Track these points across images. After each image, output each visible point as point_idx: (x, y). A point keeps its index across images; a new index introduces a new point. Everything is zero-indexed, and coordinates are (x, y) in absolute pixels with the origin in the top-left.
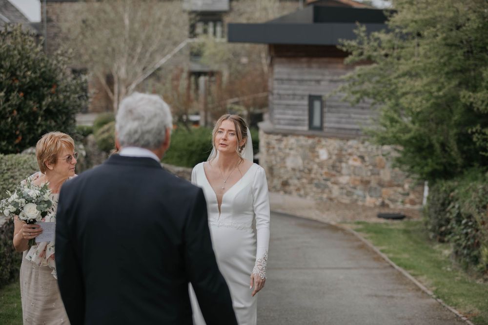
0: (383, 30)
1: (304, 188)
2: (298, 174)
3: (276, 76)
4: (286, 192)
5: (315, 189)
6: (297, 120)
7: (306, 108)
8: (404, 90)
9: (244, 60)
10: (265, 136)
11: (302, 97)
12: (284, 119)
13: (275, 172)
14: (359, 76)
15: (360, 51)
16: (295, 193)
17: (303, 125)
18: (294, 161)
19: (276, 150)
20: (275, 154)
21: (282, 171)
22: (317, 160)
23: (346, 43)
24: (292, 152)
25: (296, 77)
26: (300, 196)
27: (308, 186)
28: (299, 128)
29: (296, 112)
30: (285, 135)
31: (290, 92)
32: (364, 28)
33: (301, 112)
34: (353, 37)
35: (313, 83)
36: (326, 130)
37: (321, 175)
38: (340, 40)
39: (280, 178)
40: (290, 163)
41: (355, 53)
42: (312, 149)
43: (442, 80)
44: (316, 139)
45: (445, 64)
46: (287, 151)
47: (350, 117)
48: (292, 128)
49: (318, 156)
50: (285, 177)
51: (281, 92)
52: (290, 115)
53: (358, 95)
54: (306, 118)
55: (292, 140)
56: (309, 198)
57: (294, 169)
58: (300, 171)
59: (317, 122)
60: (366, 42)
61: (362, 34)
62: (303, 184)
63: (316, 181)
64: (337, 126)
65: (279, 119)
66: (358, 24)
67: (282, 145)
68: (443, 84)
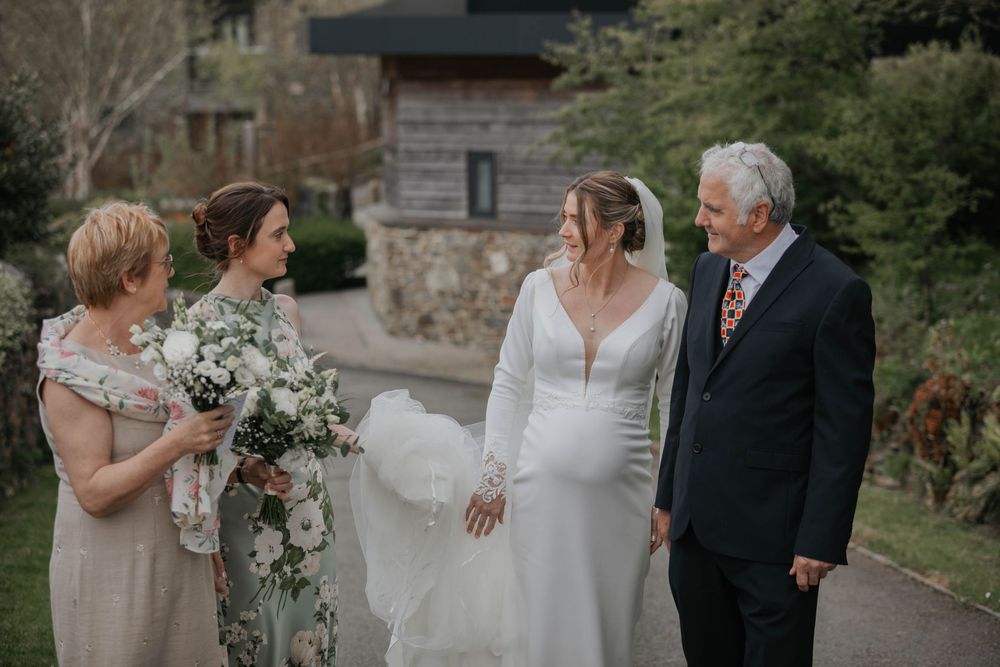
0: (623, 24)
1: (463, 328)
2: (451, 302)
3: (402, 116)
4: (427, 337)
5: (484, 330)
6: (445, 200)
7: (463, 176)
8: (672, 137)
9: (296, 88)
10: (382, 231)
11: (454, 155)
12: (419, 199)
13: (406, 299)
14: (584, 111)
15: (583, 65)
16: (444, 338)
17: (457, 208)
18: (442, 278)
19: (407, 258)
20: (404, 265)
21: (419, 297)
22: (487, 275)
23: (560, 49)
24: (438, 261)
25: (442, 117)
26: (456, 343)
27: (471, 325)
28: (450, 214)
29: (443, 184)
30: (424, 227)
31: (431, 146)
32: (587, 21)
33: (452, 184)
34: (569, 38)
35: (475, 129)
36: (502, 217)
37: (497, 302)
38: (547, 44)
39: (415, 309)
40: (433, 282)
41: (573, 69)
42: (478, 253)
43: (749, 115)
44: (484, 235)
45: (752, 87)
46: (428, 258)
47: (548, 191)
48: (435, 214)
49: (488, 267)
50: (425, 309)
51: (414, 146)
52: (431, 189)
53: (580, 149)
54: (463, 193)
55: (437, 238)
56: (473, 347)
57: (442, 294)
58: (455, 296)
59: (484, 202)
60: (591, 48)
61: (585, 33)
62: (461, 320)
63: (486, 315)
64: (524, 208)
65: (410, 199)
66: (576, 13)
67: (418, 248)
68: (750, 123)
